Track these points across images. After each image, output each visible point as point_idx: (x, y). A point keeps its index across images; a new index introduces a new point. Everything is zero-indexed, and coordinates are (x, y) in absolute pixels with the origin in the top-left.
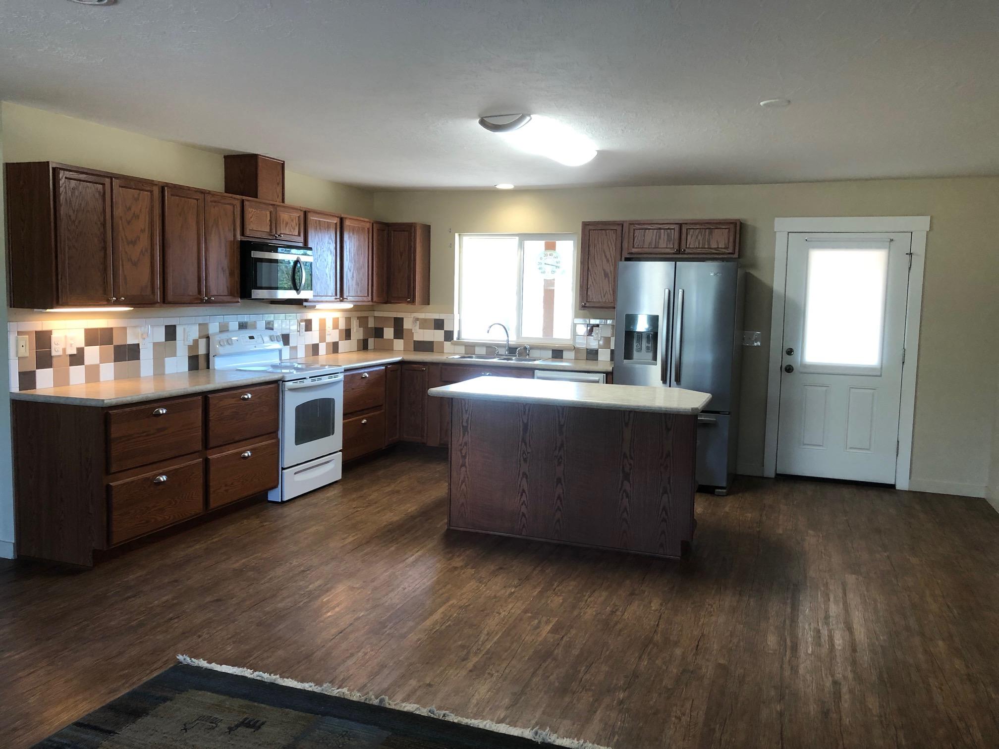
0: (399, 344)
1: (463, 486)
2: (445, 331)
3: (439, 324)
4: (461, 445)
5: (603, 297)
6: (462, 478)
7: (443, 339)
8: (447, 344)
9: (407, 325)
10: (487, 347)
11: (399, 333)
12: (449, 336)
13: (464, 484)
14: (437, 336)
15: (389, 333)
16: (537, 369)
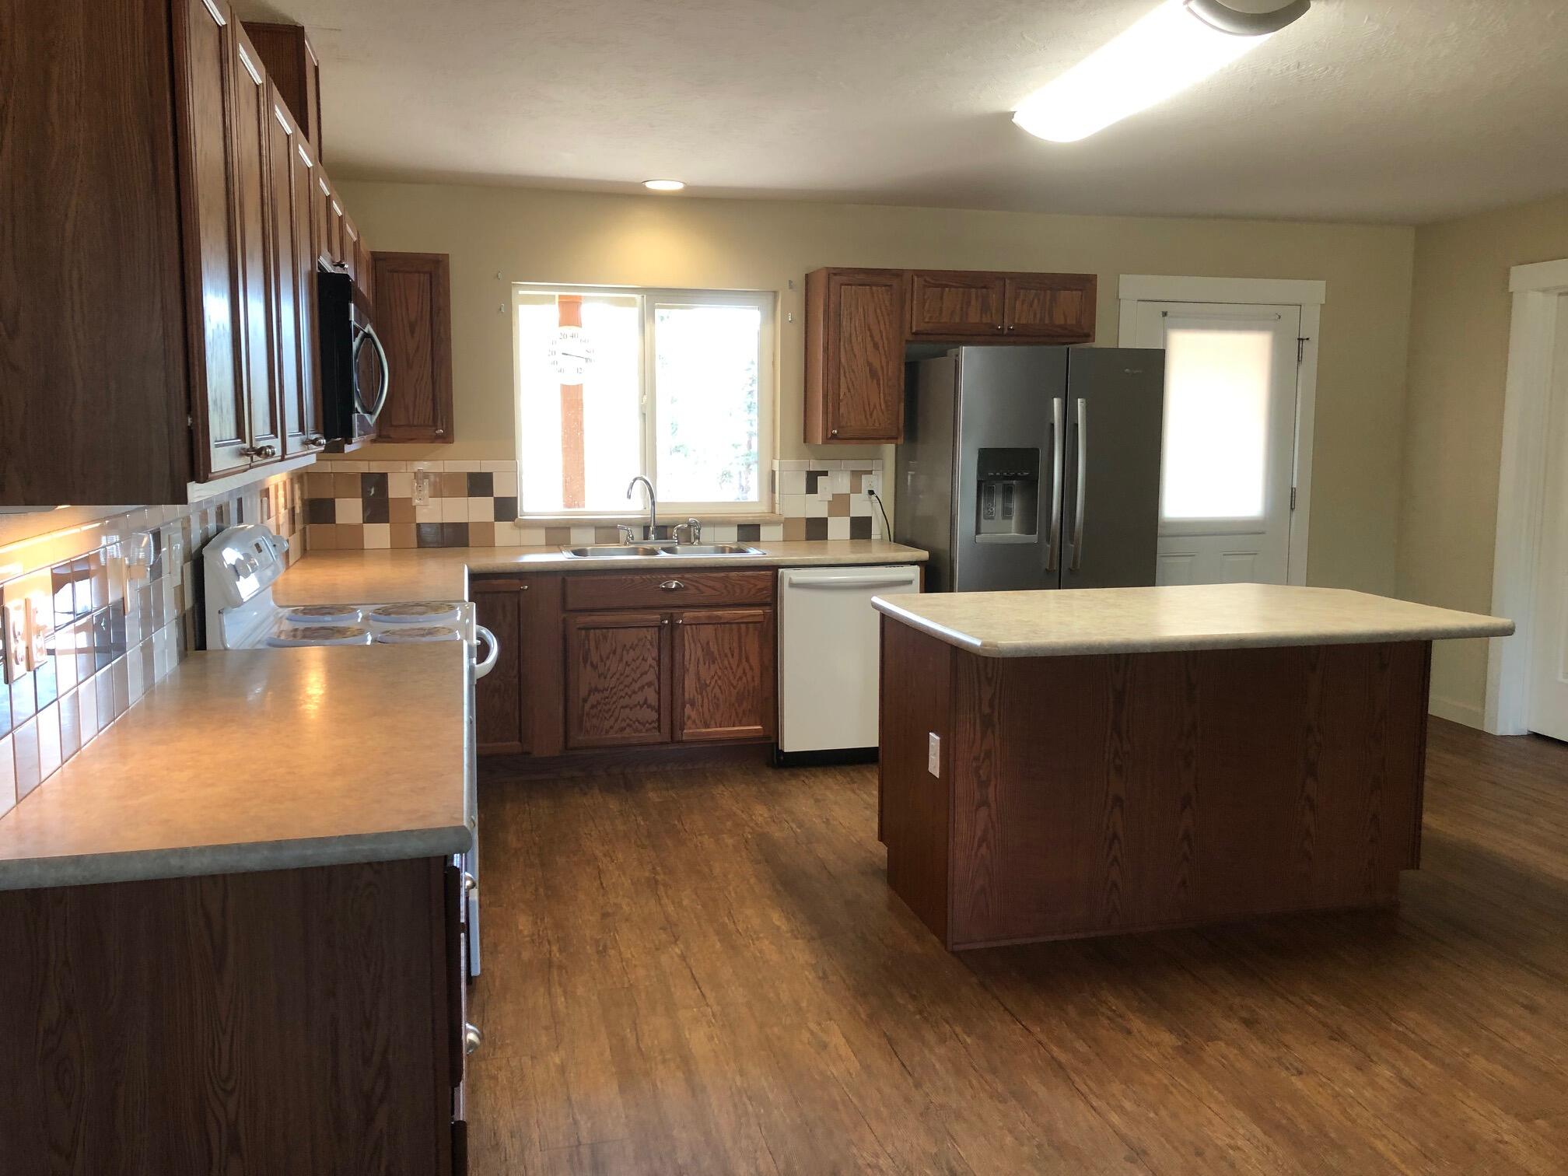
0: (378, 535)
1: (983, 850)
2: (496, 499)
3: (480, 484)
4: (976, 759)
5: (868, 417)
6: (979, 833)
7: (490, 518)
8: (503, 529)
9: (397, 489)
10: (596, 528)
11: (378, 507)
12: (506, 509)
13: (984, 845)
14: (477, 510)
15: (349, 510)
16: (783, 567)
